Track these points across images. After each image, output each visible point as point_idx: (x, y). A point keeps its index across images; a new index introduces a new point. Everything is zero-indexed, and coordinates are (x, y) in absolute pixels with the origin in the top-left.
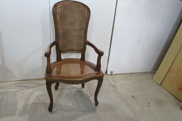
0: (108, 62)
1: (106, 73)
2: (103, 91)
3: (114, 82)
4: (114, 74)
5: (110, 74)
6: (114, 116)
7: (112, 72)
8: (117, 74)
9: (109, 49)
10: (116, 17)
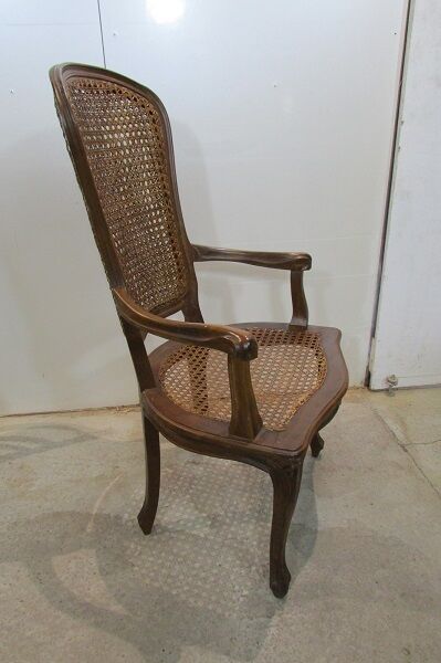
0: (373, 335)
1: (368, 382)
2: (350, 469)
3: (403, 424)
4: (404, 389)
5: (385, 386)
6: (403, 595)
7: (391, 381)
8: (417, 388)
9: (375, 280)
10: (403, 130)
